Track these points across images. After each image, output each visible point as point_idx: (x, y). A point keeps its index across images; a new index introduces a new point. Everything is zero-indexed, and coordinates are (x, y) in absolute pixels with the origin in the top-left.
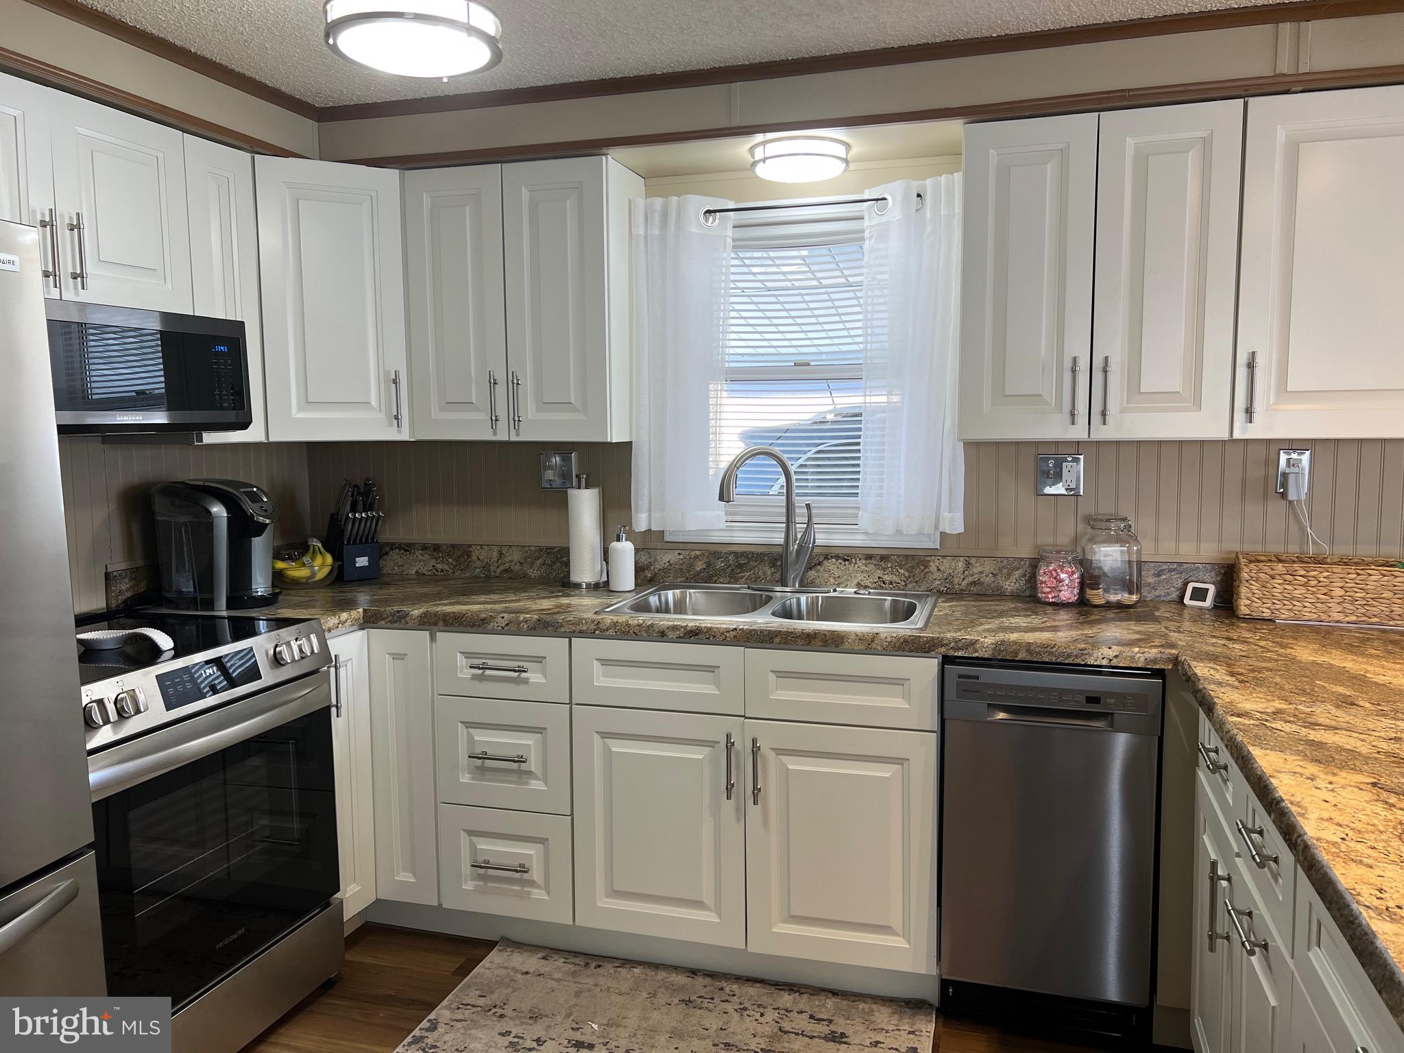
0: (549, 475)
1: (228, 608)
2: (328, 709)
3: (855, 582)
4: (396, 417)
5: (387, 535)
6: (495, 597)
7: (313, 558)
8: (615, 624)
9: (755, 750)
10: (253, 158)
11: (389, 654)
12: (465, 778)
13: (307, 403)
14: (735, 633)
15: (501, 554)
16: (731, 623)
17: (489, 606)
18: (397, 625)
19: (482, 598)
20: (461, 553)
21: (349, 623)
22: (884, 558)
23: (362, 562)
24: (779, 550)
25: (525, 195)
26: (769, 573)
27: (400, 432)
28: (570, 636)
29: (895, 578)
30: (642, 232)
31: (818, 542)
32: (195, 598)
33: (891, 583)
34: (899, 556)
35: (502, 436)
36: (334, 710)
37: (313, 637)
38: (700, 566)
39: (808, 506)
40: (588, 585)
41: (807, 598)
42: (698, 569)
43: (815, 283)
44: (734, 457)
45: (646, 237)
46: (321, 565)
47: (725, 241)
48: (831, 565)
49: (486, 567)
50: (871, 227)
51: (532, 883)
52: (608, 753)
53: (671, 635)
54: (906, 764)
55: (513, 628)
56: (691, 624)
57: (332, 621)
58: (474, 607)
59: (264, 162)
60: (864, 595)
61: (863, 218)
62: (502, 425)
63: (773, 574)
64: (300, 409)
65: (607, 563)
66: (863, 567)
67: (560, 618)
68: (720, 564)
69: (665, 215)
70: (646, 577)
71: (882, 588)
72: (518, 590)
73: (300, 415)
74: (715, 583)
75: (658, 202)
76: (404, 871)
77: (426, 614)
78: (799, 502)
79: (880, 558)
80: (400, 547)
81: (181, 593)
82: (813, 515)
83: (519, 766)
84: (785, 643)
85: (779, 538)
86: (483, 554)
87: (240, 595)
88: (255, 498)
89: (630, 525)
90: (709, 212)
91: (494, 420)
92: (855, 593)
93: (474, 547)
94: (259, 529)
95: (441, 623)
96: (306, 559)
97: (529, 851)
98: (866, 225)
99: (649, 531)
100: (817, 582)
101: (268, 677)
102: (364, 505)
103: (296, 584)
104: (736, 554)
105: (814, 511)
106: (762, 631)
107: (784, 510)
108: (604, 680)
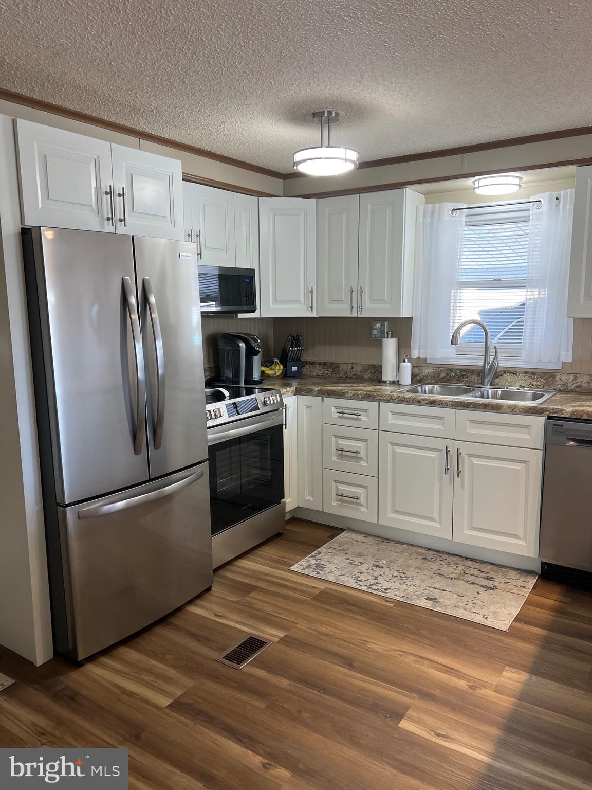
0: (375, 332)
1: (245, 384)
2: (282, 425)
3: (519, 384)
4: (311, 307)
5: (304, 358)
6: (349, 385)
7: (275, 366)
8: (399, 397)
9: (459, 454)
10: (258, 199)
11: (306, 406)
12: (334, 459)
13: (276, 301)
14: (452, 403)
15: (352, 367)
16: (451, 398)
17: (346, 388)
18: (309, 394)
19: (343, 385)
20: (335, 367)
21: (290, 392)
22: (533, 373)
23: (295, 369)
24: (481, 368)
25: (369, 207)
26: (476, 379)
27: (312, 313)
28: (379, 401)
29: (538, 383)
30: (422, 220)
31: (500, 365)
32: (233, 380)
33: (536, 385)
34: (540, 373)
35: (354, 315)
36: (284, 426)
37: (278, 395)
38: (443, 375)
39: (495, 348)
40: (390, 382)
41: (492, 391)
42: (442, 376)
43: (521, 232)
44: (459, 324)
45: (424, 223)
46: (278, 369)
47: (462, 223)
48: (507, 376)
49: (346, 373)
50: (533, 214)
51: (360, 505)
52: (394, 453)
53: (423, 402)
54: (528, 464)
55: (355, 397)
56: (432, 398)
57: (283, 391)
58: (340, 388)
59: (263, 200)
60: (521, 390)
61: (529, 210)
62: (355, 310)
63: (478, 380)
64: (273, 304)
65: (399, 371)
66: (523, 378)
67: (375, 394)
68: (453, 374)
69: (433, 212)
70: (416, 379)
71: (531, 387)
72: (358, 383)
73: (273, 307)
74: (450, 383)
75: (430, 206)
76: (309, 496)
77: (320, 390)
78: (491, 346)
79: (531, 374)
80: (310, 363)
81: (227, 377)
82: (498, 352)
83: (357, 455)
84: (474, 408)
85: (481, 363)
86: (345, 367)
87: (249, 379)
88: (255, 340)
89: (410, 355)
90: (454, 210)
91: (351, 308)
92: (517, 389)
93: (341, 364)
94: (257, 353)
95: (326, 394)
96: (273, 366)
97: (360, 491)
98: (531, 213)
99: (419, 358)
100: (500, 384)
101: (262, 409)
102: (296, 345)
103: (269, 377)
104: (460, 369)
105: (498, 350)
106: (464, 402)
107: (484, 350)
108: (392, 421)
